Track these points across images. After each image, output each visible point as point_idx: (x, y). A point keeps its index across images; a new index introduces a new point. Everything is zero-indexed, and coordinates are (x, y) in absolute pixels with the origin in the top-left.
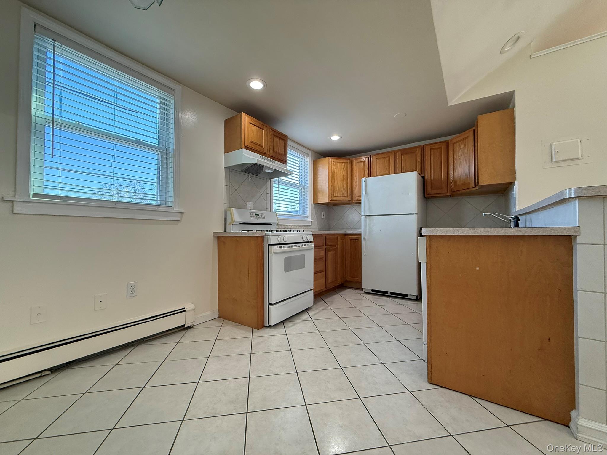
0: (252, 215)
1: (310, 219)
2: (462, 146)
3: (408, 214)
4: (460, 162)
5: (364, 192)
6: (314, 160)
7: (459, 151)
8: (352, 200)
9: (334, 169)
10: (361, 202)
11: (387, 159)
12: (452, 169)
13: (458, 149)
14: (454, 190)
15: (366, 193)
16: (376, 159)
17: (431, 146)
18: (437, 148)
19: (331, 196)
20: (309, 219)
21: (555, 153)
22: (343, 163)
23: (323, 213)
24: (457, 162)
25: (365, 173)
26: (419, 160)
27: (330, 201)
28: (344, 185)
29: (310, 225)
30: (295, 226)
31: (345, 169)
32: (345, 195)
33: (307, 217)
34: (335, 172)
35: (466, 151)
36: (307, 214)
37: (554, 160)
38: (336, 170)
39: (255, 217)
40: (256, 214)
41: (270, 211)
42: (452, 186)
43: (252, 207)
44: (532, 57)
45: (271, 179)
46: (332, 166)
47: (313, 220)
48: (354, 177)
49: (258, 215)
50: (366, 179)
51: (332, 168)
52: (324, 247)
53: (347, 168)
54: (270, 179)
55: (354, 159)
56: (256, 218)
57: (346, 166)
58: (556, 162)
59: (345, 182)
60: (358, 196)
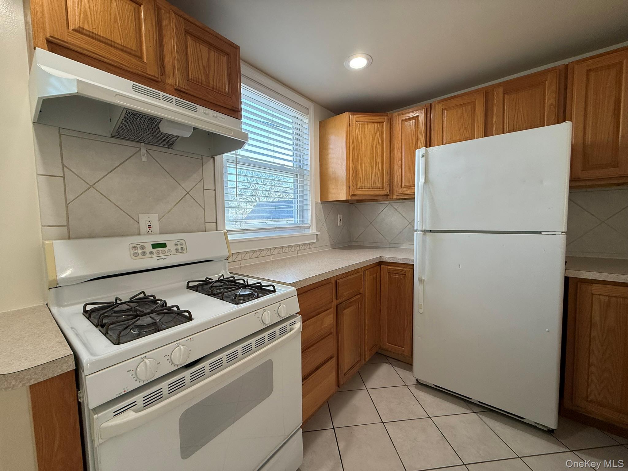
0: (141, 250)
1: (315, 232)
3: (538, 232)
5: (422, 180)
6: (319, 122)
8: (391, 195)
9: (357, 135)
11: (469, 107)
15: (426, 181)
16: (443, 110)
17: (589, 63)
19: (351, 188)
20: (313, 231)
22: (376, 124)
23: (340, 217)
25: (419, 140)
26: (552, 101)
27: (349, 198)
28: (376, 165)
29: (315, 241)
30: (282, 247)
31: (378, 135)
32: (379, 186)
33: (309, 227)
34: (360, 142)
36: (309, 222)
38: (361, 138)
39: (151, 253)
40: (154, 246)
45: (216, 157)
46: (353, 130)
47: (319, 233)
48: (396, 150)
49: (164, 245)
50: (426, 151)
51: (354, 134)
52: (335, 302)
53: (382, 132)
54: (213, 157)
55: (396, 114)
56: (155, 255)
57: (380, 129)
59: (379, 160)
60: (403, 186)
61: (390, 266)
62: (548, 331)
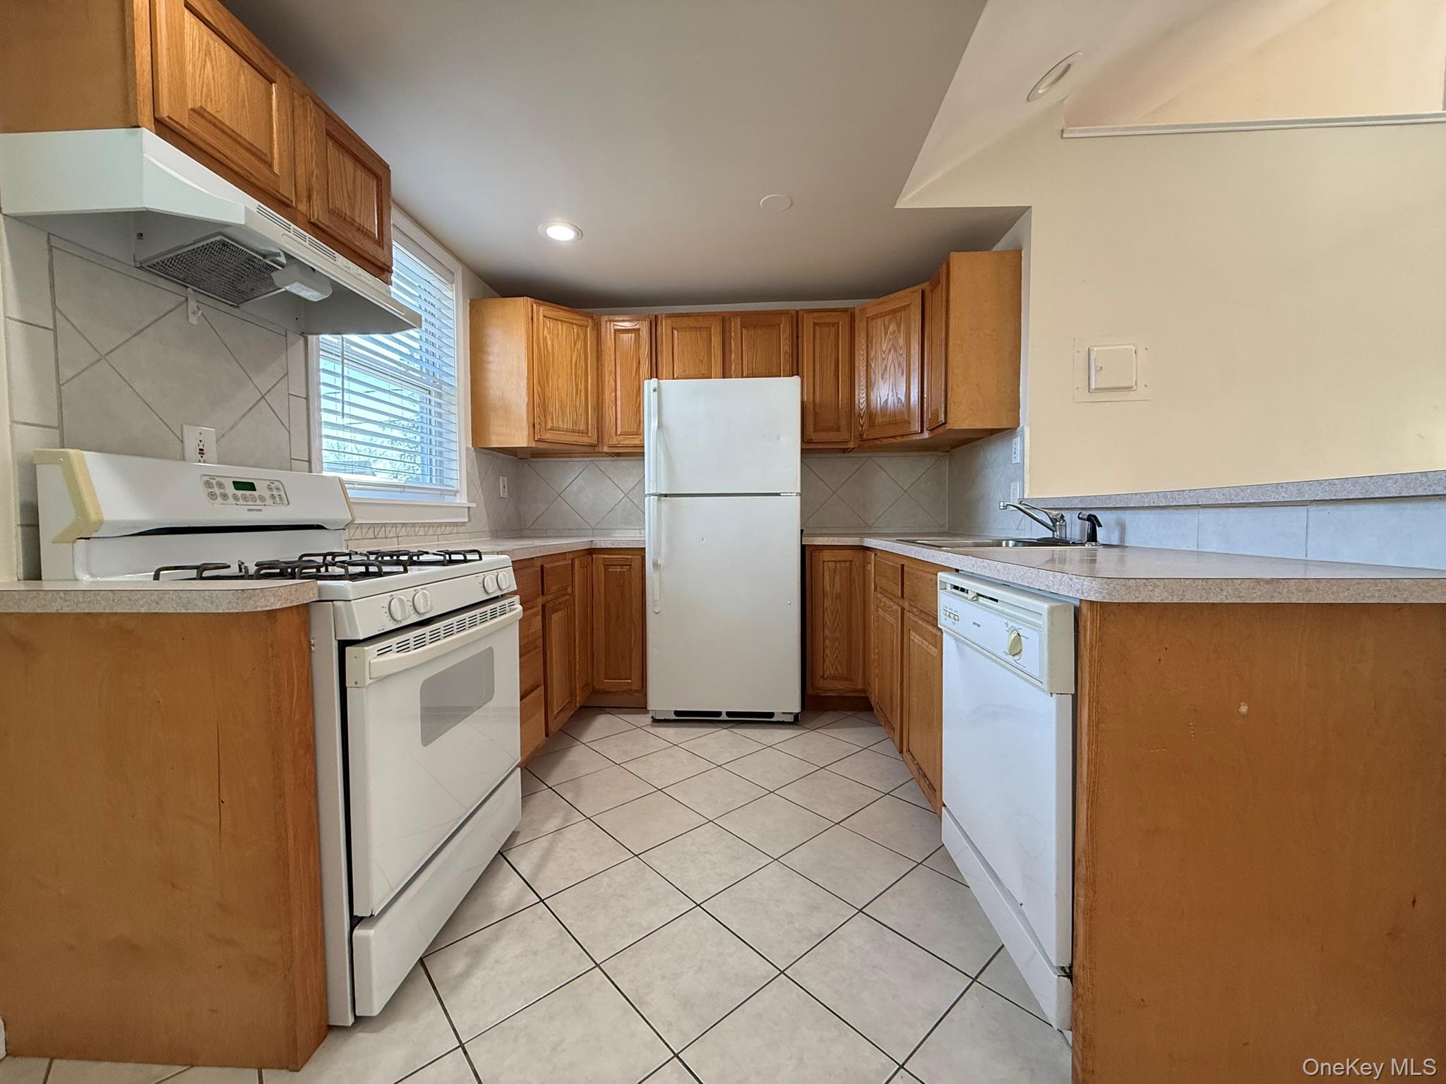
0: (217, 490)
1: (466, 502)
2: (892, 328)
3: (778, 494)
4: (886, 366)
5: (654, 424)
6: (470, 300)
7: (883, 340)
8: (600, 445)
9: (545, 339)
10: (644, 453)
11: (705, 334)
12: (863, 382)
13: (881, 333)
14: (870, 437)
15: (660, 426)
16: (673, 329)
17: (815, 314)
18: (828, 325)
19: (537, 427)
20: (462, 500)
21: (1096, 371)
22: (575, 327)
23: (503, 482)
24: (877, 367)
25: (642, 366)
26: (787, 348)
27: (533, 445)
28: (577, 394)
29: (466, 520)
30: (414, 525)
31: (579, 345)
32: (581, 428)
33: (455, 493)
34: (550, 351)
35: (901, 341)
36: (454, 483)
37: (1093, 386)
38: (553, 346)
39: (235, 497)
40: (239, 485)
41: (307, 469)
42: (862, 426)
43: (211, 450)
44: (1064, 136)
45: (310, 337)
46: (538, 328)
47: (474, 505)
48: (607, 375)
49: (251, 487)
50: (659, 383)
51: (541, 336)
52: (540, 601)
53: (585, 342)
54: (304, 335)
55: (605, 318)
56: (241, 502)
57: (582, 336)
58: (1096, 389)
59: (581, 387)
60: (619, 433)
61: (608, 554)
62: (790, 604)
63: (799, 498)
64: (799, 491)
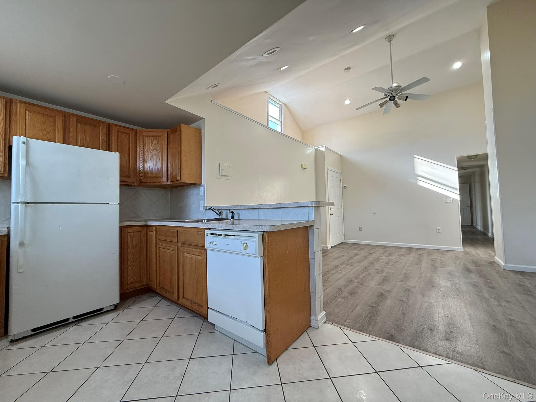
2: (155, 142)
4: (152, 155)
7: (151, 145)
11: (53, 119)
12: (141, 159)
13: (150, 143)
14: (144, 181)
16: (26, 110)
17: (119, 127)
18: (125, 133)
21: (221, 170)
24: (148, 155)
26: (103, 138)
35: (159, 147)
37: (221, 174)
42: (141, 177)
44: (213, 102)
58: (222, 175)
62: (114, 253)
63: (119, 205)
64: (119, 202)
